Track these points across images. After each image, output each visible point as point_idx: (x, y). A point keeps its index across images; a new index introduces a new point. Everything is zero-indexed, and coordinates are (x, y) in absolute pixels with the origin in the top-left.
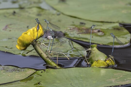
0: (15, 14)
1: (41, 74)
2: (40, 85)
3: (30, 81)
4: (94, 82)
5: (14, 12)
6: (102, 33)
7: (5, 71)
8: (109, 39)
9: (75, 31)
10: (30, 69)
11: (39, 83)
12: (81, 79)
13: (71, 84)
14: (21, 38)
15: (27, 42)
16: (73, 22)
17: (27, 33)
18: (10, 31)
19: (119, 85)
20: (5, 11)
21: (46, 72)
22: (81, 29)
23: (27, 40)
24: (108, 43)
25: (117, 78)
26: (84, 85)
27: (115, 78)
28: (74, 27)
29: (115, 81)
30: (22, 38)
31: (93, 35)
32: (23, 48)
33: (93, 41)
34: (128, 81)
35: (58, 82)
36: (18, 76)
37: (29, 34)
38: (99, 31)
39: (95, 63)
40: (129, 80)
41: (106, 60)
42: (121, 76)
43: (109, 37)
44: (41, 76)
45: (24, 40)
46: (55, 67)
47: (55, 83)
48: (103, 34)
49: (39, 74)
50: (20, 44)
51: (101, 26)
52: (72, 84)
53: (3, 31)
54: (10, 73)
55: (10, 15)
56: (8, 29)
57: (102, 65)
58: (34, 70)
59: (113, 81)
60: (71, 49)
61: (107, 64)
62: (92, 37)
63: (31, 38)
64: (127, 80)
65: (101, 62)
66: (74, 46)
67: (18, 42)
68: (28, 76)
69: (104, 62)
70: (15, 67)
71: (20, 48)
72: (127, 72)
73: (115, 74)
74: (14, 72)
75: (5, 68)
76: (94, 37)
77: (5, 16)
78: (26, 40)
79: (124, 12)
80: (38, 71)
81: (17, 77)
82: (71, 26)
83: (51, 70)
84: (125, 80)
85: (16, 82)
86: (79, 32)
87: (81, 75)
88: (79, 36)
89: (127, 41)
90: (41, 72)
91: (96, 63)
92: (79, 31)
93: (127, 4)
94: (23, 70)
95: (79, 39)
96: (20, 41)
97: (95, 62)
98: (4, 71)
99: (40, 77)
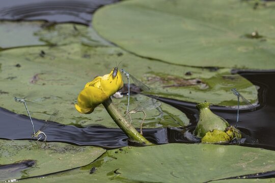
0: (45, 56)
1: (116, 156)
2: (118, 175)
3: (99, 167)
4: (211, 169)
5: (43, 53)
6: (205, 85)
7: (52, 151)
8: (219, 95)
9: (158, 83)
10: (95, 148)
11: (115, 172)
12: (188, 164)
13: (171, 173)
14: (84, 93)
15: (94, 100)
16: (149, 68)
17: (94, 84)
18: (44, 84)
19: (255, 173)
20: (24, 50)
21: (123, 152)
22: (166, 79)
23: (95, 97)
24: (220, 102)
25: (249, 160)
26: (195, 174)
27: (247, 161)
28: (154, 76)
29: (247, 167)
30: (87, 92)
31: (191, 89)
32: (87, 110)
33: (193, 99)
34: (270, 166)
35: (148, 169)
36: (75, 159)
37: (98, 85)
38: (199, 82)
39: (209, 135)
40: (271, 164)
41: (227, 130)
42: (256, 158)
43: (218, 92)
44: (116, 159)
45: (90, 96)
46: (144, 143)
47: (144, 172)
48: (208, 87)
49: (112, 157)
50: (83, 103)
51: (200, 73)
52: (173, 173)
53: (32, 85)
54: (61, 155)
55: (36, 58)
56: (40, 82)
57: (220, 139)
58: (103, 149)
59: (243, 166)
60: (158, 114)
61: (228, 137)
62: (190, 93)
63: (102, 93)
64: (268, 164)
65: (218, 133)
66: (163, 109)
67: (79, 100)
68: (93, 160)
69: (224, 133)
70: (67, 144)
71: (81, 110)
72: (265, 151)
73: (245, 155)
74: (67, 153)
75: (50, 146)
76: (193, 92)
77: (28, 59)
78: (93, 96)
79: (241, 49)
80: (109, 151)
81: (74, 161)
82: (148, 75)
83: (133, 149)
84: (264, 165)
85: (75, 170)
86: (164, 85)
87: (186, 157)
88: (167, 90)
89: (253, 99)
90: (116, 152)
91: (211, 135)
92: (163, 83)
93: (241, 37)
94: (82, 148)
95: (169, 97)
96: (83, 98)
97: (209, 132)
98: (49, 151)
99: (115, 161)
